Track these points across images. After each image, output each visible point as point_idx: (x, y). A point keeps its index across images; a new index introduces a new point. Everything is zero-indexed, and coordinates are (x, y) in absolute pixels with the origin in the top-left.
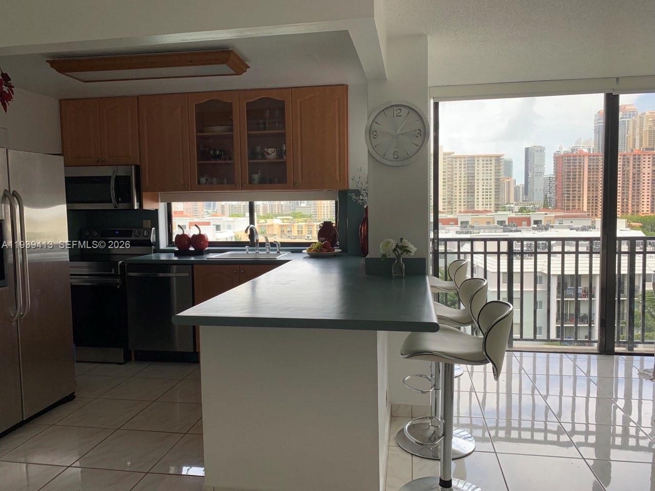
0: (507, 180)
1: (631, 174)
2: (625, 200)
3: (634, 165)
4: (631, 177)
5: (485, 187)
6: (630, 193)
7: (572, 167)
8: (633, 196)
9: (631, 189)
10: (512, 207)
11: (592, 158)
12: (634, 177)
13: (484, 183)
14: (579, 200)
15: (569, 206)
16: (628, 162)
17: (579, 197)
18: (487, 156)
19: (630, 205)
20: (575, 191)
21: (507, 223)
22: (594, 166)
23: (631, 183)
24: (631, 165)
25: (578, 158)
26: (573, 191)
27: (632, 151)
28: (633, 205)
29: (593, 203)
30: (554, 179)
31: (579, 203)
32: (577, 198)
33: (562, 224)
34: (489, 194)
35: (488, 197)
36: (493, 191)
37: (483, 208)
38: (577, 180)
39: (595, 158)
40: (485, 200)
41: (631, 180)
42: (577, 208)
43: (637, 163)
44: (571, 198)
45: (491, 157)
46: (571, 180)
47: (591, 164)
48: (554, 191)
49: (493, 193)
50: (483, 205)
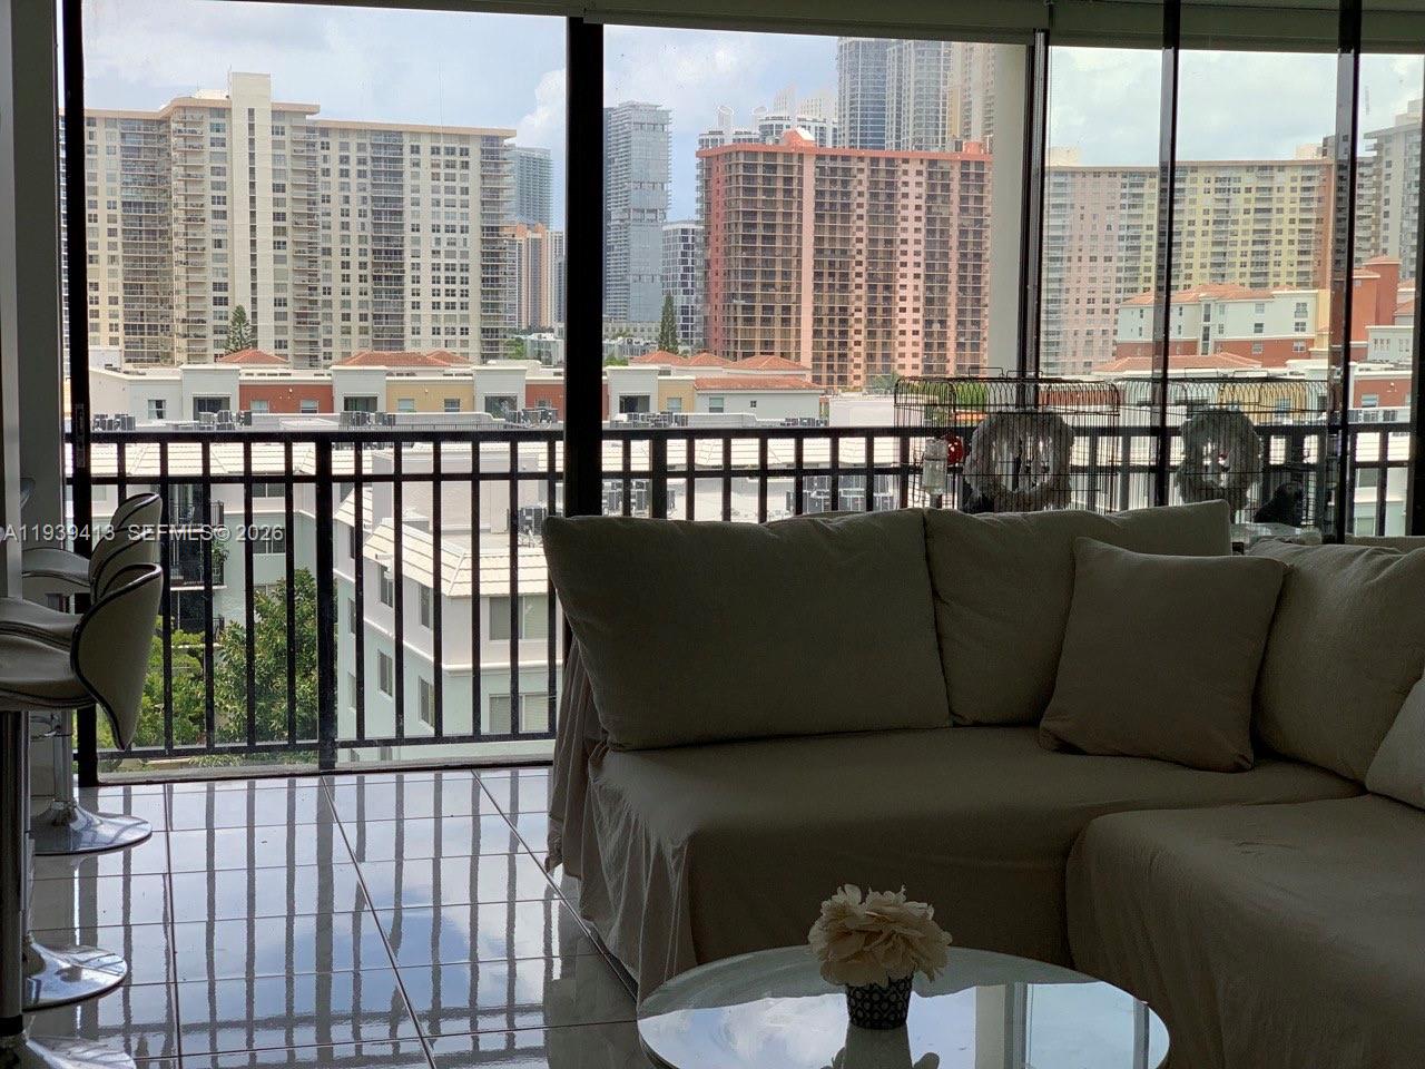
0: (530, 235)
1: (954, 232)
2: (936, 327)
3: (964, 199)
4: (954, 242)
5: (443, 261)
6: (952, 299)
7: (761, 196)
8: (961, 312)
9: (953, 287)
10: (548, 344)
11: (828, 164)
12: (963, 245)
13: (438, 241)
14: (786, 321)
15: (752, 344)
16: (946, 187)
17: (786, 309)
18: (448, 135)
19: (951, 344)
20: (773, 285)
21: (521, 405)
22: (833, 194)
23: (953, 265)
24: (955, 197)
25: (780, 161)
26: (765, 286)
27: (958, 146)
28: (960, 346)
29: (831, 333)
30: (700, 239)
31: (785, 333)
32: (778, 315)
33: (721, 410)
34: (457, 287)
35: (457, 299)
36: (475, 275)
37: (436, 343)
38: (779, 244)
39: (839, 164)
40: (442, 312)
41: (954, 255)
42: (777, 350)
43: (974, 193)
44: (758, 314)
45: (464, 137)
46: (759, 244)
47: (827, 187)
48: (700, 284)
49: (475, 286)
50: (436, 331)
